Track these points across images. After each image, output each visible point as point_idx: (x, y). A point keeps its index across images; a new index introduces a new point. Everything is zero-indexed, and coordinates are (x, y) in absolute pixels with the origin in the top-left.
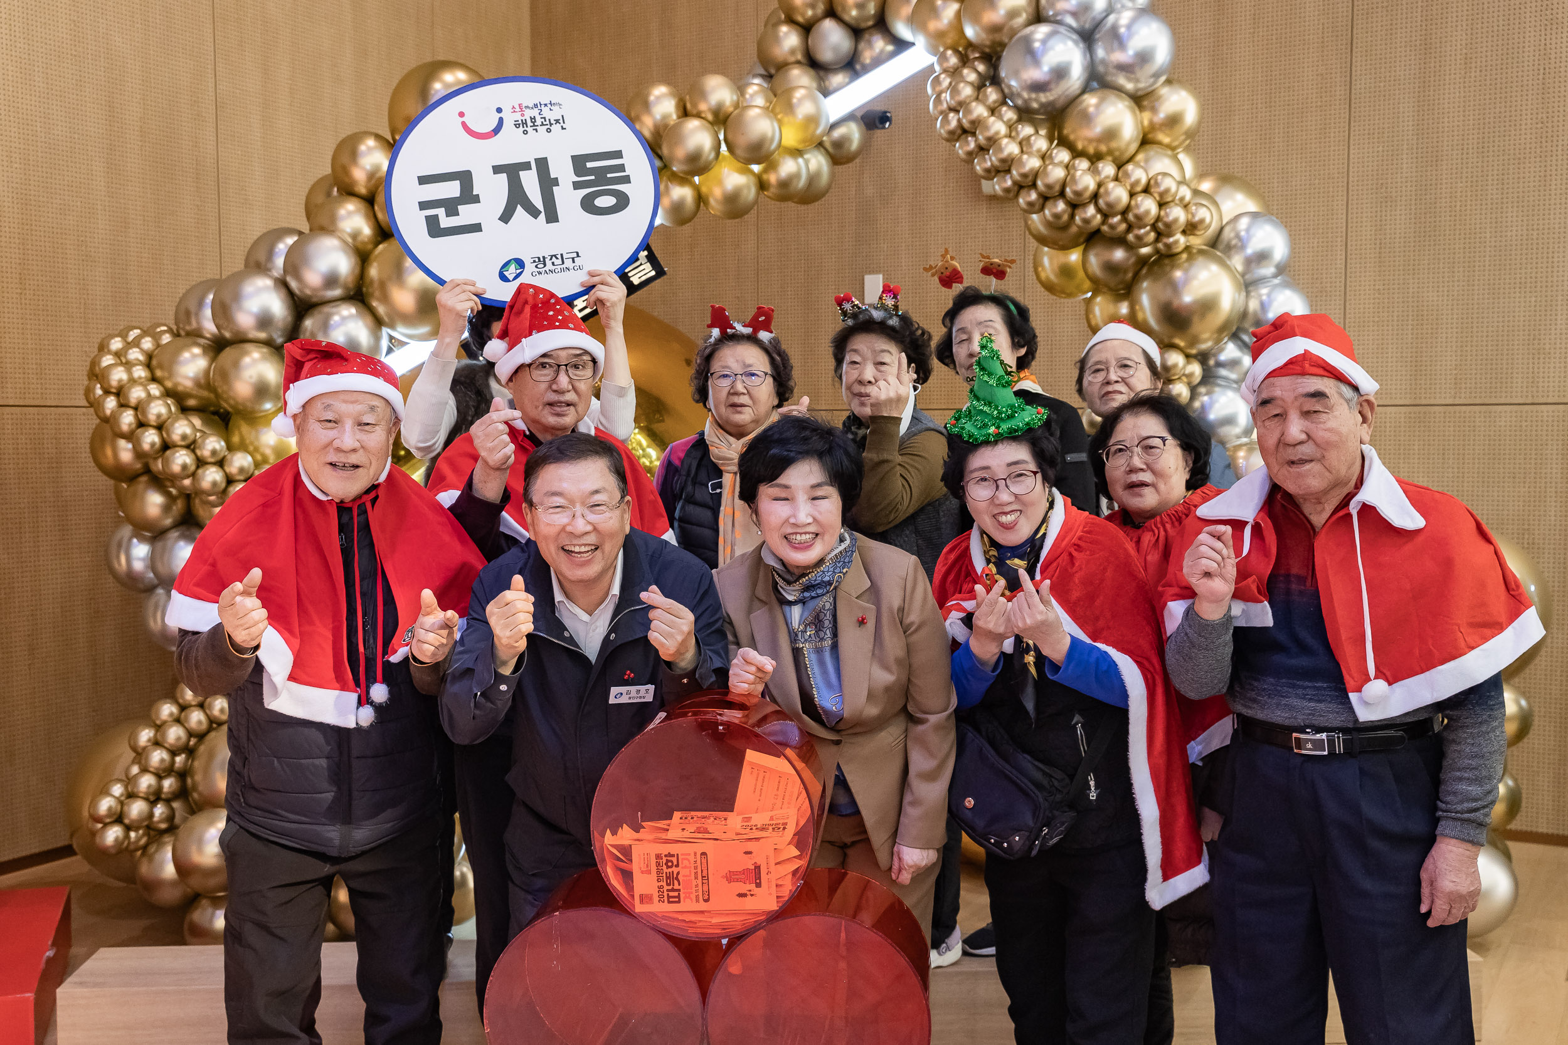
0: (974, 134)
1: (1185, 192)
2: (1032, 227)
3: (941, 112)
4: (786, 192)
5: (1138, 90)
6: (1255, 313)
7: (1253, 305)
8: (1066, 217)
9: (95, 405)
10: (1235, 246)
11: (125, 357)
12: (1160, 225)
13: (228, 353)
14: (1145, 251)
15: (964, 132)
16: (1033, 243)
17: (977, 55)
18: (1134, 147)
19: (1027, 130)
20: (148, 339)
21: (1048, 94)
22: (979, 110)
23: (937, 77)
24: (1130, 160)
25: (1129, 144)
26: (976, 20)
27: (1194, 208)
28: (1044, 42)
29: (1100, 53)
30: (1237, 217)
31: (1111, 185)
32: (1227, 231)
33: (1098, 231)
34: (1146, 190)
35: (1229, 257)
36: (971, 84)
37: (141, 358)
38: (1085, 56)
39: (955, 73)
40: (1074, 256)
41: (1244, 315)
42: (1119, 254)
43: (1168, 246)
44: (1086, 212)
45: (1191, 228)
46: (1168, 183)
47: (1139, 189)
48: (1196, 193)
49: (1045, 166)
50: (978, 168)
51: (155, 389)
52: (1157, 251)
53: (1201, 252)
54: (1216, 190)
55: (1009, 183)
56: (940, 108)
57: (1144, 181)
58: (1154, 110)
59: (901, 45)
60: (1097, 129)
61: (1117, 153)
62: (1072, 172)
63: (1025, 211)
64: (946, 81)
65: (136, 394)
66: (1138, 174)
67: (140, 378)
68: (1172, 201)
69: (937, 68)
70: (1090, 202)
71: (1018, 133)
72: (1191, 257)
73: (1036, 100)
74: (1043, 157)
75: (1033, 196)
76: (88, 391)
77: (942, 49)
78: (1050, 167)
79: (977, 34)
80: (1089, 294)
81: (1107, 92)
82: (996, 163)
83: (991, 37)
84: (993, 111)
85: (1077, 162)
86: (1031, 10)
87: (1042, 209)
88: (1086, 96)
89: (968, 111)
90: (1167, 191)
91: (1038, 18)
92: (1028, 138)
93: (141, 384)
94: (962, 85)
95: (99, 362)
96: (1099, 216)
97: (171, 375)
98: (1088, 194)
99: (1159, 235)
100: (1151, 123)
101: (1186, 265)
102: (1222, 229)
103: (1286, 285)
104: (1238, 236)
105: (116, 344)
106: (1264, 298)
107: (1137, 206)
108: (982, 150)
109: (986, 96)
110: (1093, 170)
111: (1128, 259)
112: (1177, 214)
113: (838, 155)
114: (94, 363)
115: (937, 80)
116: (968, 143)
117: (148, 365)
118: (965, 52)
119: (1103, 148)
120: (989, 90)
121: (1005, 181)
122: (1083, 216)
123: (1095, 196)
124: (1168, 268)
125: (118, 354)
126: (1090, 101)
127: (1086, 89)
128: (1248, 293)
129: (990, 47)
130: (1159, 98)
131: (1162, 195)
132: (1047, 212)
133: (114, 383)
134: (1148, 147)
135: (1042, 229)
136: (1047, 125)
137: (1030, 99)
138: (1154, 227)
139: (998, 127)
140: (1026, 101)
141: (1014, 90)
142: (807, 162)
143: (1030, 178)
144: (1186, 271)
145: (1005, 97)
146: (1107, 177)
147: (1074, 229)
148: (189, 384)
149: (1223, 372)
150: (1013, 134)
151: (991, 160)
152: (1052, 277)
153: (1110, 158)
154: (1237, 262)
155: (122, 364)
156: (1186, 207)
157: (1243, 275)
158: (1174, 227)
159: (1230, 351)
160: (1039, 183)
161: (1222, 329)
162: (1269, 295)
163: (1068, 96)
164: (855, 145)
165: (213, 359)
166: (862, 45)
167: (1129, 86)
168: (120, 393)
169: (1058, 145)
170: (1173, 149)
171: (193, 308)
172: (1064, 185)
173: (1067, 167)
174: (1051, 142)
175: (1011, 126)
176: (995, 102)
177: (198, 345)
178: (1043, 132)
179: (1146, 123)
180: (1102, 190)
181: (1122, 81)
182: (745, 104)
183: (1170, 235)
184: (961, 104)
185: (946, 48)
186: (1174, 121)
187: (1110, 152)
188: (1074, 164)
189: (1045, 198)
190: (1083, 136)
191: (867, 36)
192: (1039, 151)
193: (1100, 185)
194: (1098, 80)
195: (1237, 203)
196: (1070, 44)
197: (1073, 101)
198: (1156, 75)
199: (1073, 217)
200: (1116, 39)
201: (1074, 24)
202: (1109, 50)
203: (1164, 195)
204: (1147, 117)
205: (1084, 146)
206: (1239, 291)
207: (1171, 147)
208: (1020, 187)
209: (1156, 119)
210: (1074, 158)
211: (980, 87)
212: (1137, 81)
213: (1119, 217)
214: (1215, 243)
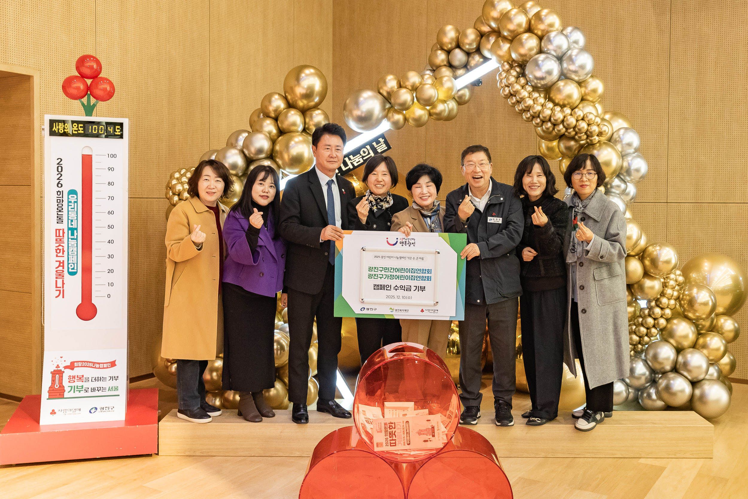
0: (515, 96)
1: (598, 120)
2: (538, 132)
3: (502, 87)
4: (439, 117)
5: (580, 80)
6: (626, 167)
7: (625, 164)
8: (551, 129)
10: (618, 141)
12: (588, 133)
14: (582, 142)
15: (511, 95)
16: (539, 138)
17: (516, 65)
18: (578, 102)
19: (536, 95)
21: (544, 81)
22: (517, 87)
23: (501, 72)
24: (577, 107)
25: (576, 101)
26: (516, 51)
27: (601, 126)
28: (543, 61)
29: (565, 65)
30: (619, 129)
31: (569, 117)
32: (615, 135)
33: (564, 135)
34: (583, 119)
35: (616, 145)
36: (514, 76)
38: (559, 67)
39: (508, 71)
40: (555, 143)
41: (622, 167)
42: (572, 143)
43: (591, 140)
44: (559, 127)
45: (600, 134)
46: (591, 117)
47: (580, 118)
48: (603, 120)
49: (543, 109)
50: (517, 109)
52: (587, 142)
53: (604, 143)
54: (611, 118)
55: (529, 115)
56: (502, 85)
57: (582, 115)
58: (586, 87)
59: (486, 59)
60: (564, 95)
61: (571, 104)
62: (554, 111)
63: (535, 126)
64: (504, 75)
66: (579, 113)
68: (593, 123)
69: (501, 69)
70: (561, 123)
71: (532, 96)
72: (600, 145)
73: (540, 83)
74: (542, 106)
75: (538, 121)
76: (167, 194)
77: (502, 62)
78: (545, 110)
79: (516, 57)
80: (561, 158)
81: (568, 81)
82: (524, 108)
83: (522, 58)
84: (523, 87)
85: (556, 107)
86: (538, 48)
87: (542, 125)
88: (559, 82)
89: (513, 87)
90: (591, 119)
91: (541, 51)
92: (536, 98)
94: (510, 77)
96: (564, 129)
98: (559, 121)
99: (588, 136)
100: (585, 92)
101: (599, 148)
102: (613, 134)
103: (638, 156)
104: (619, 137)
106: (630, 161)
107: (579, 125)
108: (518, 102)
109: (520, 81)
110: (562, 111)
111: (576, 145)
112: (595, 128)
113: (460, 101)
114: (169, 183)
115: (500, 74)
116: (513, 99)
118: (512, 63)
119: (566, 102)
120: (521, 79)
121: (527, 114)
122: (559, 129)
123: (563, 121)
124: (591, 149)
125: (178, 179)
126: (561, 84)
127: (559, 79)
128: (623, 159)
129: (522, 62)
130: (588, 83)
131: (588, 121)
132: (544, 127)
133: (177, 191)
134: (583, 102)
135: (542, 133)
136: (544, 93)
137: (537, 83)
138: (586, 133)
139: (524, 93)
140: (536, 84)
141: (531, 79)
142: (448, 105)
143: (537, 113)
144: (599, 151)
145: (527, 82)
146: (567, 114)
147: (554, 133)
149: (613, 190)
150: (531, 96)
151: (521, 106)
152: (546, 151)
153: (569, 106)
154: (619, 147)
156: (598, 125)
157: (621, 153)
158: (594, 133)
159: (616, 182)
160: (541, 116)
161: (613, 173)
162: (631, 160)
163: (552, 82)
164: (467, 98)
166: (470, 59)
167: (576, 78)
169: (548, 101)
172: (550, 117)
173: (552, 110)
174: (546, 100)
175: (530, 93)
176: (523, 83)
178: (542, 95)
179: (583, 92)
180: (565, 119)
181: (573, 76)
182: (424, 83)
183: (592, 137)
184: (510, 84)
185: (504, 62)
186: (594, 91)
187: (569, 104)
188: (554, 109)
189: (543, 122)
190: (559, 98)
191: (472, 55)
192: (540, 103)
193: (564, 117)
194: (564, 76)
195: (619, 123)
196: (553, 62)
197: (554, 83)
198: (587, 74)
199: (554, 129)
200: (571, 60)
201: (555, 54)
202: (568, 65)
203: (590, 121)
204: (583, 90)
205: (558, 102)
206: (619, 158)
207: (593, 102)
208: (533, 117)
209: (587, 91)
210: (555, 106)
211: (518, 78)
212: (579, 76)
213: (572, 129)
214: (610, 140)
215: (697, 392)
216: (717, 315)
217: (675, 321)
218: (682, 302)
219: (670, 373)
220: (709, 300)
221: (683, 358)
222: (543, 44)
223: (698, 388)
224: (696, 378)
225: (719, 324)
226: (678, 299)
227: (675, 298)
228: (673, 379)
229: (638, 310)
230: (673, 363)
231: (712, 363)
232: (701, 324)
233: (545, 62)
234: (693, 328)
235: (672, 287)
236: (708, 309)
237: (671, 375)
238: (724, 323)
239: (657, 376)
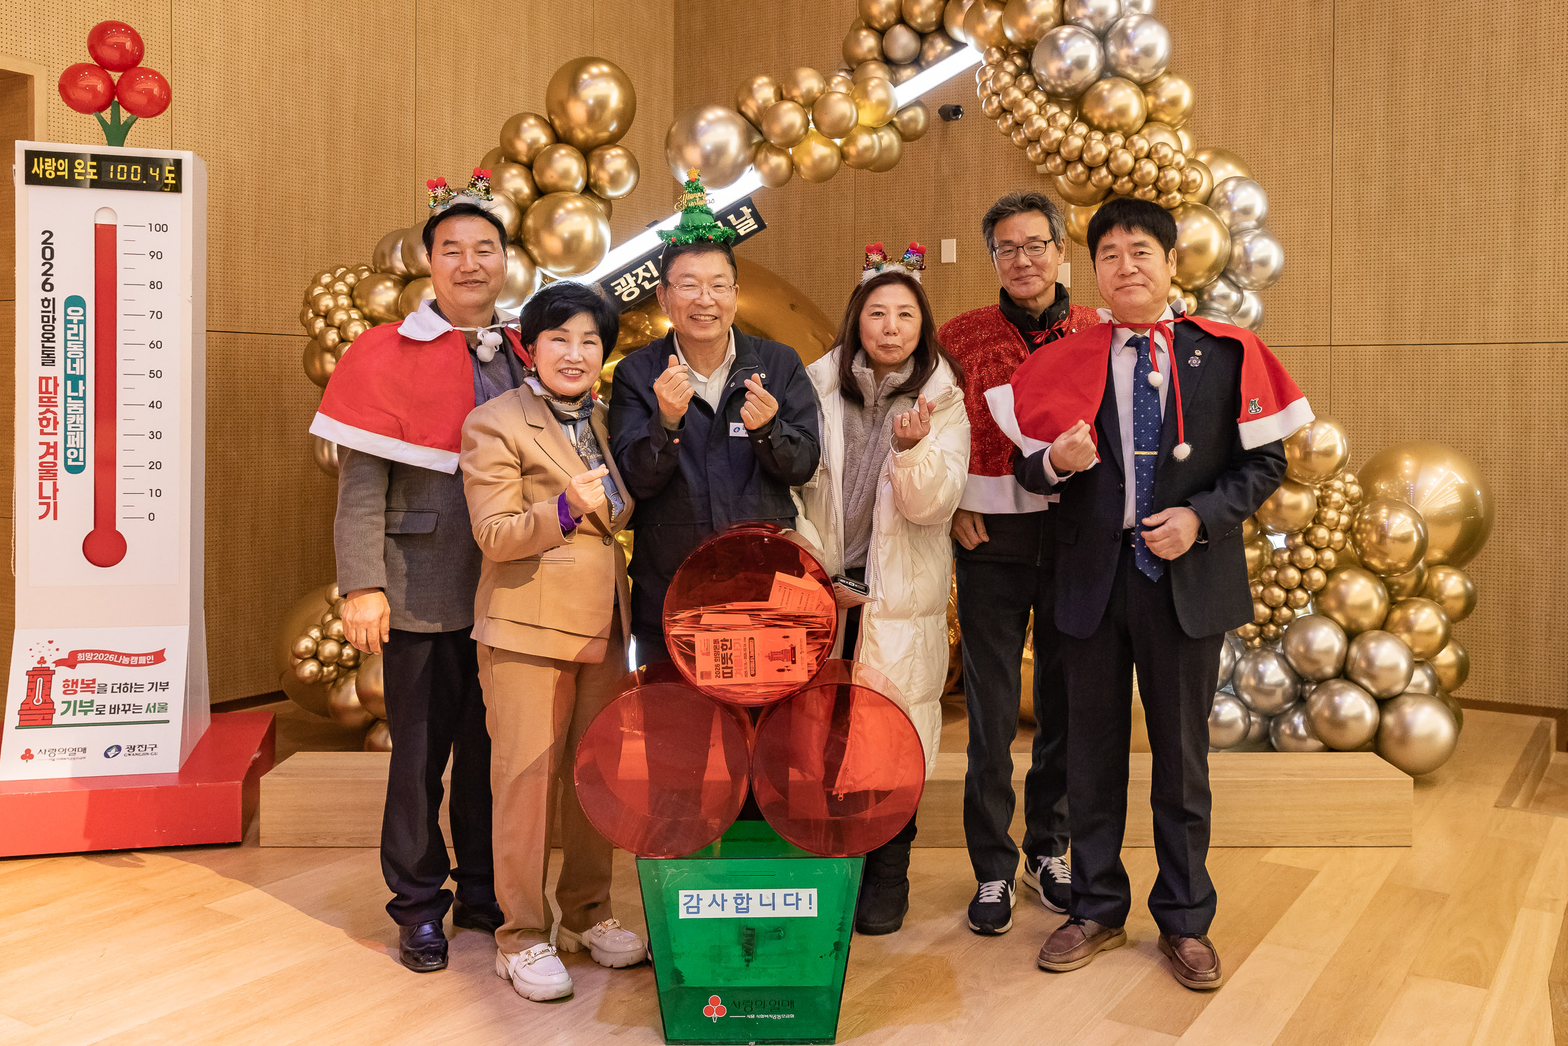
0: (1011, 113)
1: (1180, 159)
2: (1060, 189)
3: (986, 96)
4: (861, 161)
5: (1145, 78)
6: (1240, 257)
7: (1238, 251)
8: (1083, 177)
9: (308, 325)
10: (1223, 204)
11: (333, 288)
12: (1160, 184)
13: (413, 285)
15: (1004, 111)
17: (1015, 51)
18: (1139, 124)
19: (1053, 109)
20: (352, 275)
21: (1070, 80)
22: (1016, 94)
23: (984, 69)
24: (1138, 132)
25: (1135, 120)
26: (1014, 24)
27: (1188, 172)
28: (1067, 40)
29: (1112, 49)
30: (1225, 182)
31: (1120, 152)
32: (1217, 191)
33: (1110, 191)
34: (1148, 156)
35: (1218, 213)
36: (1010, 73)
37: (345, 289)
38: (1100, 52)
39: (997, 65)
41: (1230, 257)
44: (1099, 173)
45: (1184, 188)
46: (1165, 151)
47: (1142, 155)
48: (1192, 162)
49: (1067, 138)
50: (1015, 139)
51: (355, 314)
53: (1195, 207)
54: (1211, 162)
55: (1039, 150)
56: (985, 93)
57: (1146, 148)
58: (1156, 95)
59: (957, 45)
60: (1111, 109)
61: (1126, 128)
62: (1089, 141)
63: (1052, 174)
64: (990, 72)
65: (340, 316)
66: (1142, 144)
67: (343, 304)
68: (1170, 165)
69: (984, 62)
70: (1103, 165)
71: (1046, 112)
72: (1187, 211)
73: (1061, 86)
74: (1067, 130)
75: (1058, 160)
76: (303, 315)
77: (988, 47)
78: (1071, 138)
79: (1014, 34)
81: (1118, 79)
82: (1028, 135)
83: (1026, 37)
84: (1027, 94)
85: (1093, 134)
86: (1057, 15)
87: (1064, 172)
88: (1101, 83)
89: (1006, 94)
90: (1165, 156)
91: (1063, 21)
92: (1054, 115)
93: (344, 309)
94: (1002, 74)
95: (312, 291)
96: (1110, 177)
97: (367, 305)
98: (1100, 159)
99: (1160, 193)
100: (1154, 104)
101: (1182, 217)
102: (1213, 190)
103: (1265, 235)
104: (1225, 195)
105: (326, 279)
106: (1247, 245)
107: (1141, 169)
108: (1018, 125)
109: (1021, 84)
110: (1106, 140)
112: (1173, 175)
113: (906, 133)
114: (308, 293)
116: (1006, 119)
117: (350, 295)
118: (1006, 49)
119: (1114, 123)
120: (1024, 78)
121: (1036, 150)
122: (1098, 177)
123: (1106, 161)
125: (327, 286)
126: (1104, 86)
127: (1101, 77)
128: (1233, 241)
129: (1022, 44)
130: (1161, 85)
131: (1160, 159)
132: (1069, 173)
133: (323, 308)
134: (1151, 123)
135: (1067, 189)
136: (1071, 106)
137: (1057, 85)
138: (1155, 184)
139: (1030, 106)
140: (1053, 87)
141: (1044, 78)
142: (879, 136)
143: (1055, 145)
145: (1036, 83)
146: (1117, 146)
147: (1091, 187)
148: (381, 310)
150: (1043, 112)
151: (1025, 133)
153: (1120, 131)
154: (1225, 217)
155: (329, 293)
156: (1181, 170)
157: (1229, 228)
158: (1170, 185)
159: (1220, 287)
160: (1062, 150)
161: (1212, 269)
162: (1250, 243)
163: (1086, 83)
164: (920, 125)
165: (401, 291)
166: (926, 46)
167: (1136, 75)
168: (327, 316)
169: (1078, 121)
170: (1173, 126)
171: (387, 251)
172: (1082, 151)
173: (1085, 138)
174: (1073, 119)
175: (1041, 107)
176: (1028, 87)
177: (390, 279)
178: (1068, 112)
179: (1150, 105)
180: (1112, 156)
181: (1129, 71)
182: (829, 91)
183: (1169, 192)
184: (1001, 89)
185: (991, 47)
186: (1174, 102)
187: (1120, 127)
188: (1090, 137)
189: (1067, 163)
190: (1097, 115)
191: (929, 38)
192: (1062, 125)
193: (1110, 152)
194: (1110, 70)
195: (1226, 170)
196: (1088, 42)
197: (1090, 86)
198: (1157, 67)
199: (1089, 178)
200: (1124, 38)
201: (1091, 27)
202: (1120, 46)
203: (1163, 161)
204: (1151, 100)
205: (1100, 123)
206: (1225, 239)
207: (1169, 124)
208: (1048, 154)
209: (1158, 102)
210: (1090, 131)
211: (1016, 76)
212: (1142, 71)
213: (1126, 178)
214: (1207, 200)
215: (1390, 720)
216: (1431, 565)
217: (1344, 576)
218: (1358, 536)
219: (1332, 681)
220: (1413, 532)
221: (1359, 650)
222: (1067, 7)
223: (1390, 712)
224: (1387, 690)
225: (1435, 583)
226: (1349, 530)
227: (1343, 528)
228: (1340, 693)
229: (1267, 555)
230: (1338, 661)
231: (1421, 660)
232: (1398, 584)
233: (1070, 43)
234: (1380, 590)
235: (1337, 505)
236: (1411, 548)
237: (1337, 685)
238: (1444, 581)
239: (1307, 687)
